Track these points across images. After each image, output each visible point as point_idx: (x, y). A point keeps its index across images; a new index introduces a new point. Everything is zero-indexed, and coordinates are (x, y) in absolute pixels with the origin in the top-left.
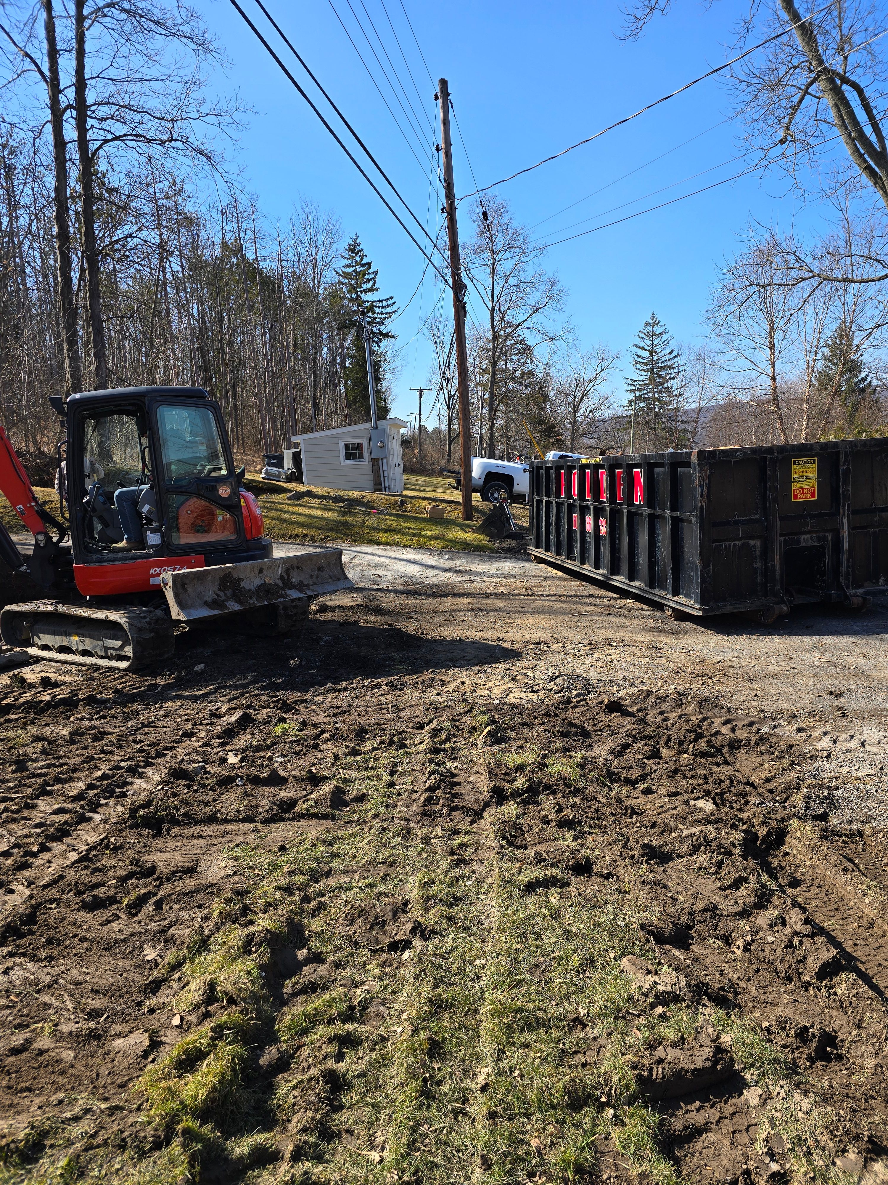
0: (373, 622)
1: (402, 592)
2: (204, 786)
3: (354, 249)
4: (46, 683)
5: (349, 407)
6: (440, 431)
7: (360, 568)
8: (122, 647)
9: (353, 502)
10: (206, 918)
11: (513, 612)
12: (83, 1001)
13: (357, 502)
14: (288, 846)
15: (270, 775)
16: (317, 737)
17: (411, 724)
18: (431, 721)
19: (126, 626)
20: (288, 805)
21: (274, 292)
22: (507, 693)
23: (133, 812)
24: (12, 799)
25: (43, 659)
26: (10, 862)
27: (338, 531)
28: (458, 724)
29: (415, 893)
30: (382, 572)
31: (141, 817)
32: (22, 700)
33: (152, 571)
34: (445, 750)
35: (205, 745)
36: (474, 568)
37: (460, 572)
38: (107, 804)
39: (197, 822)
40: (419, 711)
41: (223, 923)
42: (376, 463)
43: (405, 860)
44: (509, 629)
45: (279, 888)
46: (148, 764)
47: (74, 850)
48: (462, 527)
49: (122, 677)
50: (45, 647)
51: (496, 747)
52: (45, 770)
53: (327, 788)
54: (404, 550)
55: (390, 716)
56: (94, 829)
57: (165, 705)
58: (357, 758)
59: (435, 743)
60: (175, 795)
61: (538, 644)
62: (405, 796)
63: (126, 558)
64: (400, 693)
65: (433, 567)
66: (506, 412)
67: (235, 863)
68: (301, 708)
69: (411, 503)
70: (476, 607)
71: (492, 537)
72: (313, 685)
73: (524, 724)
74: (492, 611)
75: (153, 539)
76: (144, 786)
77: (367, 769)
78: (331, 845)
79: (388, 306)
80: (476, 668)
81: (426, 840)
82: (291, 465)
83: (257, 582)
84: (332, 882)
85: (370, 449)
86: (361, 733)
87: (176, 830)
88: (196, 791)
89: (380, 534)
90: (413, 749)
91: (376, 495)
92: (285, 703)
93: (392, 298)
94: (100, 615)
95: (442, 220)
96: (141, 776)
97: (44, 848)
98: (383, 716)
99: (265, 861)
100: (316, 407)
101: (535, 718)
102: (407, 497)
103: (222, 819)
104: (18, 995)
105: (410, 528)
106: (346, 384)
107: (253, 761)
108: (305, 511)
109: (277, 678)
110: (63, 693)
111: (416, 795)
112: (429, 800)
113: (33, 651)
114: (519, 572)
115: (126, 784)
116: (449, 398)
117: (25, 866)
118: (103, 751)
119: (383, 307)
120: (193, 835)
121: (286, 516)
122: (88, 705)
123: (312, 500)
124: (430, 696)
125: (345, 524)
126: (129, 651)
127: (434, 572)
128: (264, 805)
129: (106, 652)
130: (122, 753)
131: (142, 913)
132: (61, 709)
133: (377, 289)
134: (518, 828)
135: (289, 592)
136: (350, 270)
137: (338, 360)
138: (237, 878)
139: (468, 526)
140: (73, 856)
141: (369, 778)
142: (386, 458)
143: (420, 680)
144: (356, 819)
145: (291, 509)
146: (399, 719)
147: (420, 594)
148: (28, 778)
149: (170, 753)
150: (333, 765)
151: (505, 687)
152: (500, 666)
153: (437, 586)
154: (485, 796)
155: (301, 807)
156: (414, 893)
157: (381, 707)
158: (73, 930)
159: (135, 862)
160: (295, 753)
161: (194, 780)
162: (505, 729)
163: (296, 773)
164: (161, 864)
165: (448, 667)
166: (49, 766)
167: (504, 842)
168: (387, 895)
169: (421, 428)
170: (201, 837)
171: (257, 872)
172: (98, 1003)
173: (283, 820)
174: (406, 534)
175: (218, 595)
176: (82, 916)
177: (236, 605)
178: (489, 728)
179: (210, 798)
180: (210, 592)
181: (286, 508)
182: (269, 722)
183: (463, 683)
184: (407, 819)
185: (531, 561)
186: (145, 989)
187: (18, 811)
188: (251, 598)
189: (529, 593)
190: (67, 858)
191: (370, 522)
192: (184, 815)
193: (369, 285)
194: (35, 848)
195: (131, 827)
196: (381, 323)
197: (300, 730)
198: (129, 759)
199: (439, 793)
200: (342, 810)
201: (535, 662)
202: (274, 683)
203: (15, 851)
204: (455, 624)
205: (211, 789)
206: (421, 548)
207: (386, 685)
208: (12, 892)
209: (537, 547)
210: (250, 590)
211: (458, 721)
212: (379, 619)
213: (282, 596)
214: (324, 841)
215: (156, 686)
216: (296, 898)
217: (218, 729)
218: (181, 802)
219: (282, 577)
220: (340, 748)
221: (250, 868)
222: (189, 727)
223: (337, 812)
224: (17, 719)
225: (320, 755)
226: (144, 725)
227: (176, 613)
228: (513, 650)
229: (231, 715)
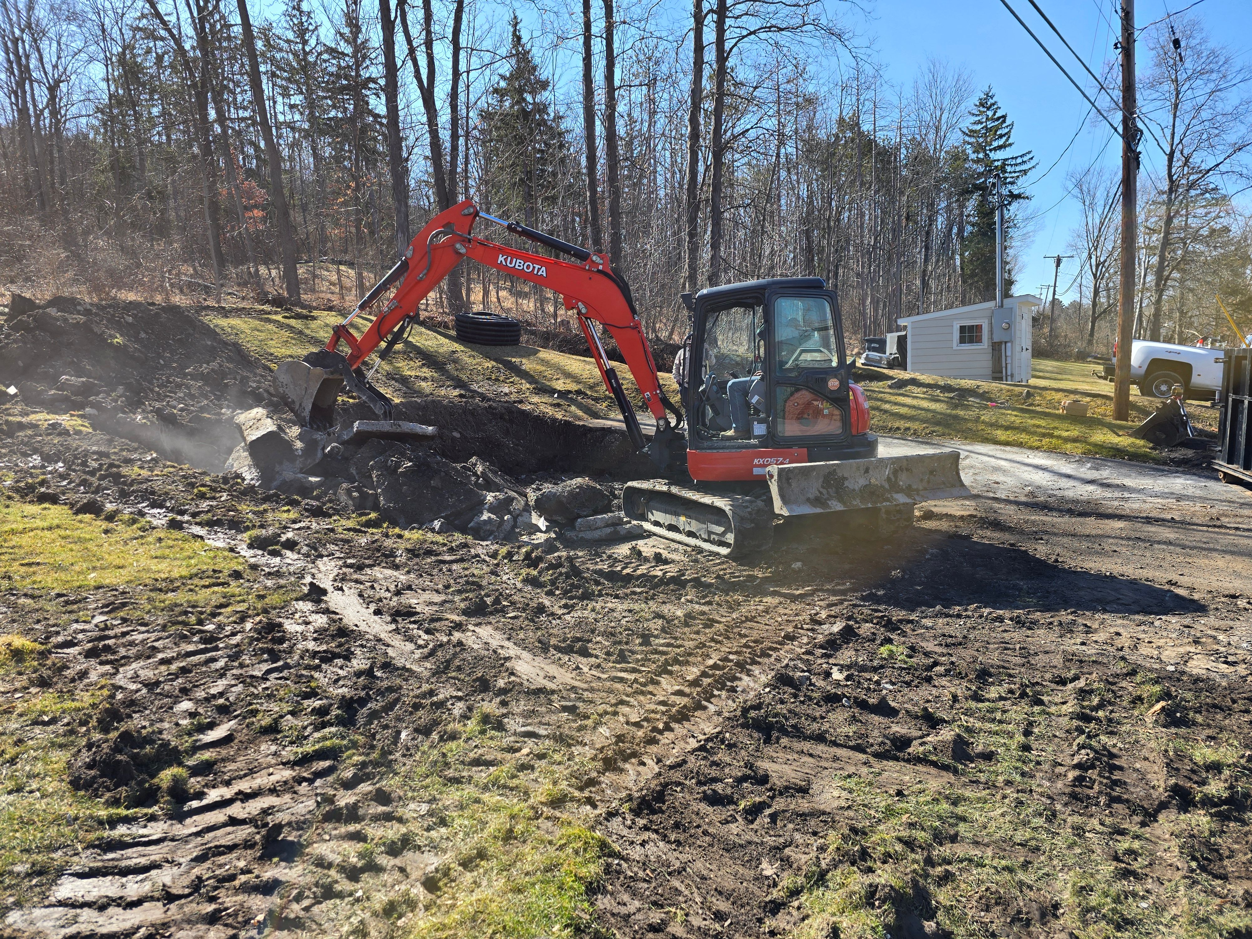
0: (990, 539)
1: (1026, 504)
2: (810, 699)
3: (986, 103)
4: (659, 559)
5: (964, 282)
6: (1080, 305)
7: (972, 471)
8: (724, 534)
9: (964, 393)
10: (822, 849)
11: (1192, 548)
12: (709, 897)
13: (972, 392)
14: (906, 793)
15: (880, 702)
16: (930, 668)
17: (1048, 676)
18: (1076, 678)
19: (730, 513)
20: (902, 743)
21: (889, 162)
22: (1187, 658)
23: (745, 711)
24: (640, 672)
25: (655, 535)
26: (640, 733)
27: (947, 426)
28: (1114, 688)
29: (1066, 895)
30: (1001, 478)
31: (752, 718)
32: (639, 572)
33: (756, 461)
34: (1098, 720)
35: (808, 653)
36: (1128, 482)
37: (1108, 486)
38: (719, 696)
39: (807, 738)
40: (1058, 660)
41: (841, 862)
42: (997, 348)
43: (1051, 850)
44: (1185, 571)
45: (900, 839)
46: (754, 662)
47: (693, 736)
48: (1113, 428)
49: (723, 563)
50: (657, 524)
51: (1173, 730)
52: (665, 649)
53: (946, 734)
54: (1029, 452)
55: (1019, 660)
56: (709, 718)
57: (765, 600)
58: (980, 705)
59: (1083, 707)
60: (782, 702)
61: (1234, 597)
62: (1046, 767)
63: (733, 447)
64: (1029, 632)
65: (1069, 476)
66: (1182, 281)
67: (849, 796)
68: (907, 628)
69: (1041, 395)
70: (1133, 535)
71: (1157, 444)
72: (920, 604)
73: (1215, 706)
74: (1159, 543)
75: (759, 429)
76: (752, 684)
77: (993, 720)
78: (955, 803)
79: (1024, 162)
80: (1137, 617)
81: (1079, 831)
82: (895, 350)
83: (862, 482)
84: (960, 850)
85: (991, 332)
86: (983, 675)
87: (784, 741)
88: (802, 702)
89: (999, 432)
90: (1053, 709)
91: (995, 386)
92: (889, 621)
93: (1029, 152)
94: (707, 500)
95: (1117, 56)
96: (749, 673)
97: (668, 728)
98: (1010, 658)
99: (882, 802)
100: (925, 284)
101: (1234, 701)
102: (1035, 387)
103: (831, 741)
104: (653, 871)
105: (1039, 426)
106: (962, 255)
107: (859, 682)
108: (908, 401)
109: (878, 590)
110: (672, 570)
111: (1059, 770)
112: (1079, 780)
113: (647, 526)
114: (1198, 493)
115: (735, 679)
116: (1097, 266)
117: (652, 741)
118: (713, 640)
119: (1016, 165)
120: (802, 752)
121: (887, 406)
122: (694, 587)
123: (916, 390)
124: (1072, 644)
125: (956, 417)
126: (730, 538)
127: (1071, 483)
128: (875, 737)
129: (709, 536)
130: (730, 645)
131: (757, 822)
132: (672, 587)
133: (1010, 145)
134: (1214, 849)
135: (896, 496)
136: (979, 127)
137: (955, 230)
138: (851, 813)
139: (1121, 427)
140: (693, 744)
141: (996, 733)
142: (1011, 341)
143: (1056, 620)
144: (983, 780)
145: (893, 398)
146: (1031, 667)
147: (1051, 509)
148: (652, 653)
149: (774, 655)
150: (952, 707)
151: (1182, 650)
152: (1174, 619)
153: (1076, 502)
154: (1160, 793)
155: (915, 749)
156: (1067, 897)
157: (1005, 646)
158: (697, 821)
159: (749, 765)
160: (906, 683)
161: (799, 690)
162: (1186, 708)
163: (909, 706)
164: (774, 775)
165: (1095, 610)
166: (668, 645)
167: (1194, 864)
168: (1030, 887)
169: (1055, 302)
170: (811, 755)
171: (872, 812)
172: (723, 906)
173: (897, 759)
174: (1034, 433)
175: (821, 493)
176: (704, 807)
177: (839, 505)
178: (1162, 704)
179: (817, 714)
180: (814, 488)
181: (888, 397)
182: (874, 640)
183: (1118, 634)
184: (1049, 797)
185: (1218, 480)
186: (765, 907)
187: (644, 685)
188: (854, 499)
189: (1215, 524)
190: (687, 743)
191: (986, 416)
192: (794, 726)
193: (1001, 142)
194: (661, 726)
195: (743, 726)
196: (1012, 183)
197: (910, 657)
198: (736, 653)
199: (1092, 774)
200: (966, 765)
201: (1231, 623)
202: (875, 595)
203: (645, 724)
204: (1102, 553)
205: (816, 704)
206: (1051, 451)
207: (1011, 619)
208: (644, 764)
209: (1230, 462)
210: (854, 490)
211: (1115, 684)
212: (997, 535)
213: (887, 500)
214: (947, 798)
215: (754, 578)
216: (919, 856)
217: (820, 638)
218: (790, 711)
219: (889, 479)
220: (960, 689)
221: (865, 806)
222: (790, 629)
223: (960, 767)
224: (641, 593)
225: (934, 692)
226: (747, 619)
227: (778, 507)
228: (1193, 601)
229: (832, 624)
